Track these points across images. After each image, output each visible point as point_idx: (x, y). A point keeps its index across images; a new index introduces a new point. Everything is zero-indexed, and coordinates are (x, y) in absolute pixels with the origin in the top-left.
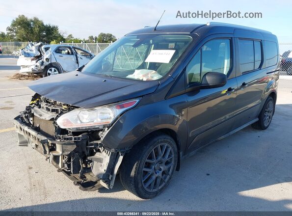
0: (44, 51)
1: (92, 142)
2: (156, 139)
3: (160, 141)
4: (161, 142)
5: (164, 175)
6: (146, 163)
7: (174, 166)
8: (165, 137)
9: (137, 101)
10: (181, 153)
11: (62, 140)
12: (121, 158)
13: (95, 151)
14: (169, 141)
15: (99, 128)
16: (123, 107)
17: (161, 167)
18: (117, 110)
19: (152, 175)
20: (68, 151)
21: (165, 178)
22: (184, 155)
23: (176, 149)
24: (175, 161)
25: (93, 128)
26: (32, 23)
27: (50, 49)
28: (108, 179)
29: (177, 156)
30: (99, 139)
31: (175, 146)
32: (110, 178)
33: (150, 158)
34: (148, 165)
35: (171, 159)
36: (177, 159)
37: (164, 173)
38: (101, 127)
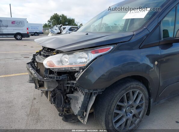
0: (63, 30)
1: (69, 82)
2: (128, 85)
3: (132, 86)
4: (134, 88)
5: (135, 118)
6: (118, 106)
7: (145, 111)
8: (137, 83)
9: (112, 47)
10: (152, 100)
11: (48, 79)
12: (94, 98)
13: (73, 90)
14: (141, 87)
15: (75, 70)
16: (98, 53)
17: (132, 111)
18: (92, 55)
19: (122, 117)
20: (51, 88)
21: (135, 121)
22: (154, 101)
23: (147, 96)
24: (146, 106)
25: (71, 70)
26: (61, 18)
27: (66, 29)
28: (83, 115)
29: (147, 102)
30: (75, 79)
31: (147, 93)
32: (84, 115)
33: (122, 101)
34: (120, 108)
35: (142, 104)
36: (147, 105)
37: (134, 116)
38: (77, 69)
